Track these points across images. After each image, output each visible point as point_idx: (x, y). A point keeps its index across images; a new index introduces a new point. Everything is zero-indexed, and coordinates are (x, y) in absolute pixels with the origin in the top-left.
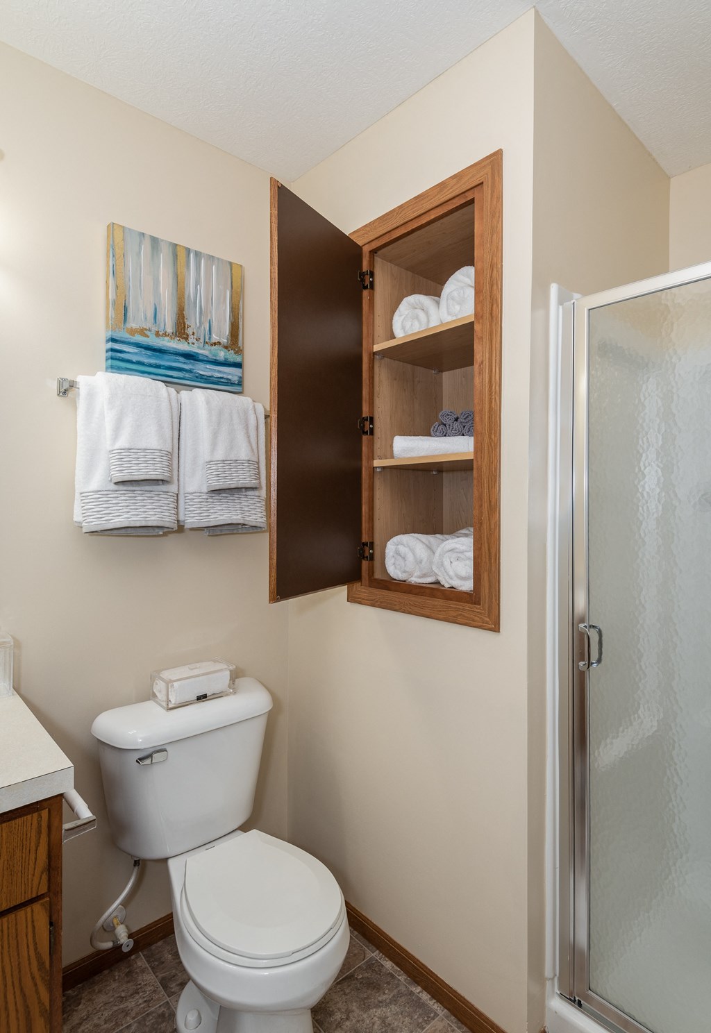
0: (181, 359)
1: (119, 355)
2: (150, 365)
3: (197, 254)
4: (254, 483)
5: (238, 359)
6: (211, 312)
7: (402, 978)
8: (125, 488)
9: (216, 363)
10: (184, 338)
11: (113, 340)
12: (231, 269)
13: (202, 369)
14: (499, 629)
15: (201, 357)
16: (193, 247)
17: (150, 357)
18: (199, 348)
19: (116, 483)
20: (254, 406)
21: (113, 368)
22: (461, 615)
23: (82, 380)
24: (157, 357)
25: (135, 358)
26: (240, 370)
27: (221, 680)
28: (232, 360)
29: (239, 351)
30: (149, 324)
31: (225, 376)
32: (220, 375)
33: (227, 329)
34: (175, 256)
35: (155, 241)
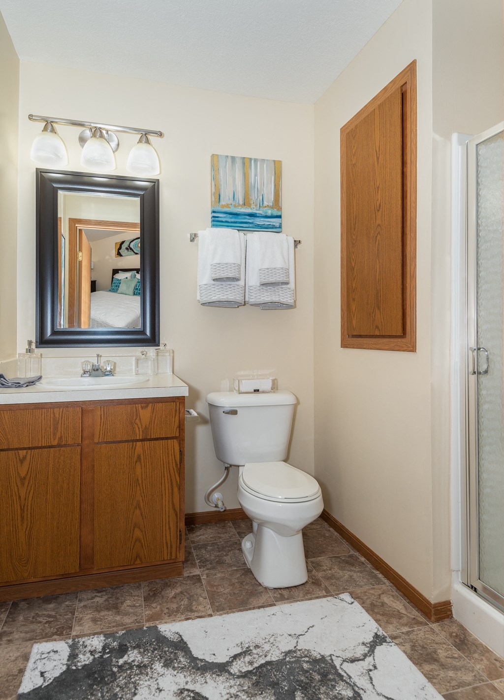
0: (247, 217)
1: (217, 219)
2: (232, 222)
3: (256, 160)
4: (285, 280)
5: (279, 214)
6: (263, 190)
7: (369, 566)
8: (218, 283)
9: (267, 217)
10: (249, 206)
11: (214, 212)
12: (275, 164)
13: (259, 221)
14: (416, 350)
15: (258, 215)
16: (253, 157)
17: (231, 218)
18: (257, 210)
19: (213, 280)
20: (287, 239)
21: (213, 226)
22: (396, 345)
23: (200, 233)
24: (235, 218)
25: (224, 220)
26: (280, 219)
27: (266, 385)
28: (275, 214)
29: (280, 209)
30: (231, 201)
31: (272, 224)
32: (268, 223)
33: (272, 198)
34: (244, 164)
35: (233, 158)
